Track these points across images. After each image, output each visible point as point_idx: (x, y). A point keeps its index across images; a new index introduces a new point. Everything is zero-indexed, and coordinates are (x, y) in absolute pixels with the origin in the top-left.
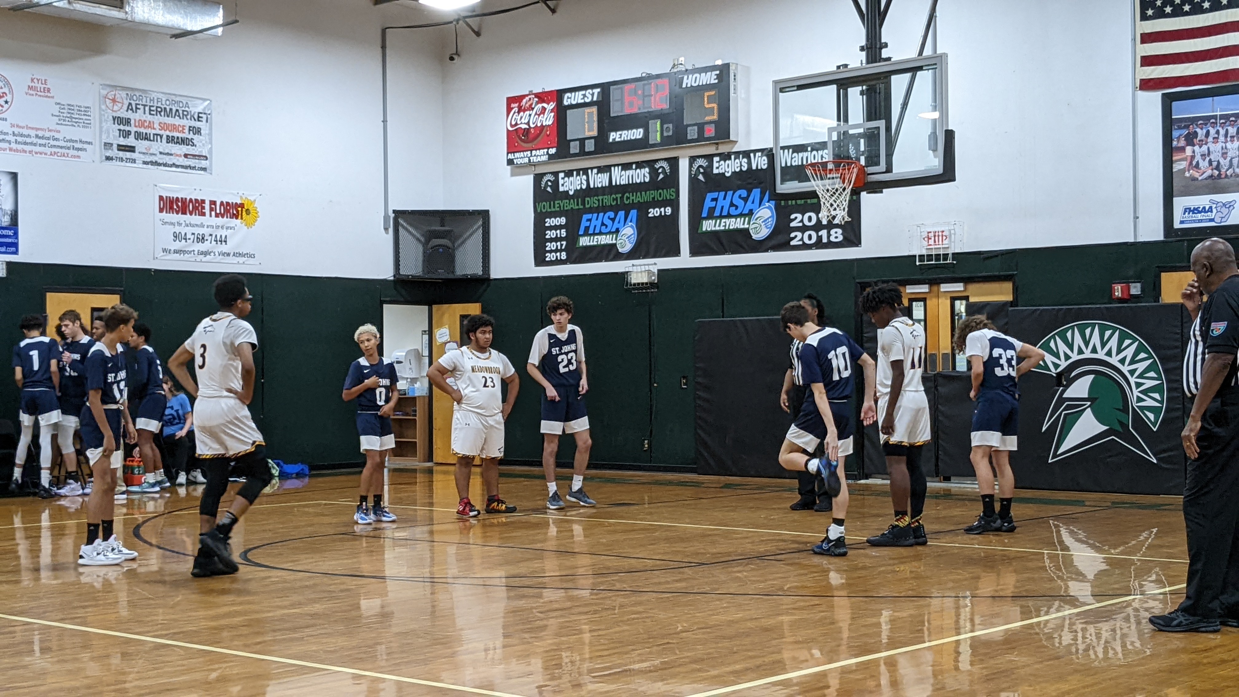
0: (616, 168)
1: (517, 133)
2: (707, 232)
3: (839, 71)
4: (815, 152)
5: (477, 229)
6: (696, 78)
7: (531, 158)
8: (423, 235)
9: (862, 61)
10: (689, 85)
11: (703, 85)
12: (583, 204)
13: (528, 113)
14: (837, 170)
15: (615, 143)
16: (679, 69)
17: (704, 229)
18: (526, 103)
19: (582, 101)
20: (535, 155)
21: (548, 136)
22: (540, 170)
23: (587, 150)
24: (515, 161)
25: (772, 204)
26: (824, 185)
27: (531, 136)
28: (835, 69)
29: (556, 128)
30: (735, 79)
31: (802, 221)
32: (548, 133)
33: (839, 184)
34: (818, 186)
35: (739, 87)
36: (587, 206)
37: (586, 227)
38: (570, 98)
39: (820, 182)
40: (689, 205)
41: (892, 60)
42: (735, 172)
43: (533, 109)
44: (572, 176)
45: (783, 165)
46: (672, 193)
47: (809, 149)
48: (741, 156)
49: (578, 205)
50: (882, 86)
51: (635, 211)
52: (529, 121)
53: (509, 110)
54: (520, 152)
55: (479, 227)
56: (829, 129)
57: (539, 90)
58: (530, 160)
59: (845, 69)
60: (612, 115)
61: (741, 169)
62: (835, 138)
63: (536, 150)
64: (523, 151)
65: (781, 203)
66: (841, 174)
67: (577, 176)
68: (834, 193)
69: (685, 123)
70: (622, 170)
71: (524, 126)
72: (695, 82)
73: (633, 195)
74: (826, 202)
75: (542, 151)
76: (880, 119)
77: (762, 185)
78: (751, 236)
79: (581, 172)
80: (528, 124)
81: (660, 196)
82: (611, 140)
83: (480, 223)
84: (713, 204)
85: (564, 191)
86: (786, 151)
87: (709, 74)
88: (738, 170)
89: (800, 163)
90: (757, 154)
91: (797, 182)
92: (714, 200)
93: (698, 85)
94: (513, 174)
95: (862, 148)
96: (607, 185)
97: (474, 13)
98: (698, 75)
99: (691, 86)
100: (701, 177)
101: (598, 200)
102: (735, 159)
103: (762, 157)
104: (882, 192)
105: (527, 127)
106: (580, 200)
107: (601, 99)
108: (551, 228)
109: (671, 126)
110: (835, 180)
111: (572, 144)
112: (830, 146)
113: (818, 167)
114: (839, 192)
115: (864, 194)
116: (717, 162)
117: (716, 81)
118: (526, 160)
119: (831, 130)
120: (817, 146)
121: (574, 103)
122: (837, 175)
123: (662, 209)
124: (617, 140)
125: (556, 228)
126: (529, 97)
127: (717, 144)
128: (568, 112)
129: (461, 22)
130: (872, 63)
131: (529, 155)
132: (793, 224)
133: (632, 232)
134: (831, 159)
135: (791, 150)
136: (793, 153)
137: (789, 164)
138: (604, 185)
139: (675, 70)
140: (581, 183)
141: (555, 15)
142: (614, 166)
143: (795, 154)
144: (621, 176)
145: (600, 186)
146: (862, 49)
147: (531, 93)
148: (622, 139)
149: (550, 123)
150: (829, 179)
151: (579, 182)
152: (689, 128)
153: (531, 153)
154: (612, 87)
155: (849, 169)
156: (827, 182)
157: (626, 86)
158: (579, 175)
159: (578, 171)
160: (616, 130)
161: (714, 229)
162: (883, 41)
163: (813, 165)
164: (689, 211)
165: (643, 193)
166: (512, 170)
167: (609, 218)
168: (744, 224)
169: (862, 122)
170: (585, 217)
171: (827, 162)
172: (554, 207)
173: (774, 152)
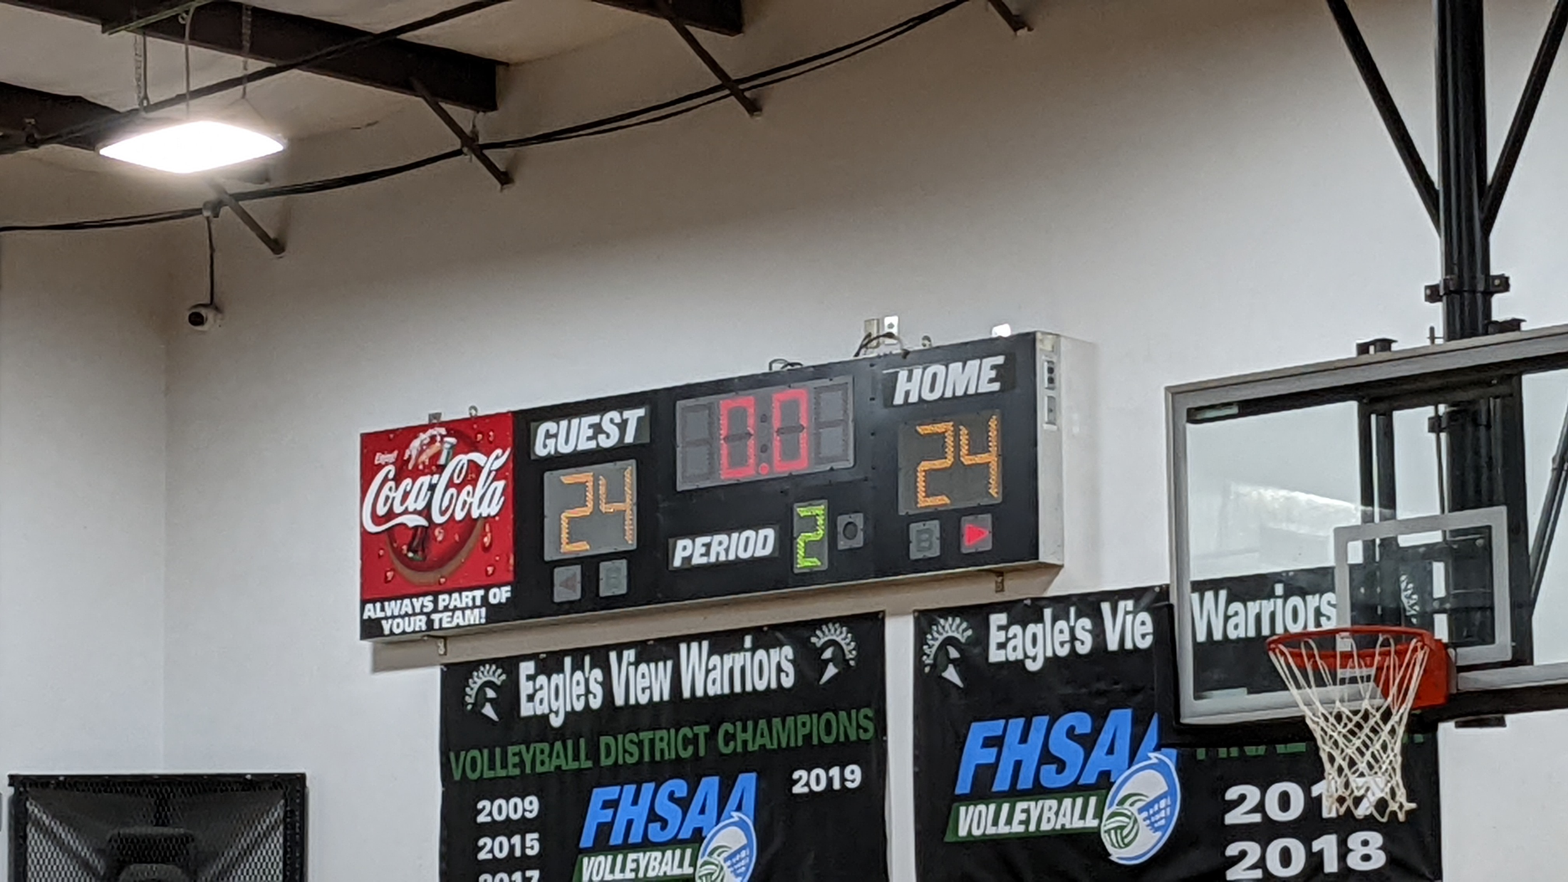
0: (694, 645)
1: (392, 540)
2: (972, 843)
3: (1365, 358)
4: (1295, 600)
5: (266, 835)
6: (935, 376)
7: (436, 617)
8: (99, 852)
9: (1432, 330)
10: (914, 398)
11: (954, 397)
12: (594, 754)
13: (425, 480)
14: (1365, 657)
15: (689, 570)
16: (882, 350)
17: (963, 832)
18: (421, 452)
19: (592, 445)
20: (446, 609)
21: (486, 549)
22: (462, 653)
23: (604, 592)
24: (386, 626)
25: (1169, 758)
26: (1327, 702)
27: (433, 552)
28: (1353, 353)
29: (510, 528)
30: (1051, 380)
31: (1260, 808)
32: (487, 540)
33: (1373, 697)
34: (1308, 704)
35: (1065, 402)
36: (605, 762)
37: (600, 826)
38: (555, 436)
39: (1314, 693)
40: (917, 759)
41: (1524, 327)
42: (1055, 656)
43: (441, 469)
44: (561, 670)
45: (1201, 637)
46: (864, 723)
47: (1279, 589)
48: (1072, 610)
49: (576, 758)
50: (1495, 404)
51: (754, 775)
52: (429, 506)
53: (369, 471)
54: (402, 598)
55: (273, 828)
56: (1337, 531)
57: (458, 412)
58: (430, 623)
59: (1385, 355)
60: (680, 488)
61: (1073, 648)
62: (1356, 554)
63: (450, 593)
64: (411, 596)
65: (1194, 755)
66: (1379, 669)
67: (573, 671)
68: (1359, 726)
69: (902, 513)
70: (710, 654)
71: (413, 521)
72: (932, 389)
73: (745, 730)
74: (1336, 753)
75: (467, 597)
76: (1491, 505)
77: (1140, 697)
78: (1110, 855)
79: (587, 659)
80: (426, 512)
81: (828, 733)
82: (677, 563)
83: (278, 812)
84: (988, 756)
85: (535, 716)
86: (1209, 595)
87: (973, 364)
88: (1063, 652)
89: (1252, 633)
90: (1122, 605)
91: (1244, 690)
92: (989, 742)
93: (942, 398)
94: (379, 666)
95: (1439, 590)
96: (666, 697)
97: (265, 186)
98: (940, 369)
99: (921, 399)
100: (951, 674)
101: (640, 744)
102: (1055, 620)
103: (1135, 612)
104: (1501, 723)
105: (423, 522)
106: (582, 742)
107: (647, 440)
108: (495, 829)
109: (858, 519)
110: (1360, 686)
111: (560, 574)
112: (1342, 580)
113: (1308, 646)
114: (1372, 722)
115: (1447, 730)
116: (1000, 628)
117: (996, 386)
118: (420, 623)
119: (1343, 535)
120: (1302, 583)
121: (566, 449)
122: (1365, 672)
123: (835, 772)
124: (697, 560)
125: (508, 828)
126: (431, 432)
127: (1000, 573)
128: (547, 475)
129: (225, 211)
130: (1463, 336)
131: (430, 607)
132: (1233, 818)
133: (744, 841)
134: (1348, 625)
135: (1223, 594)
136: (1229, 602)
137: (1218, 636)
138: (656, 698)
139: (872, 354)
140: (588, 691)
141: (511, 191)
142: (689, 639)
143: (1237, 606)
144: (708, 672)
145: (644, 700)
146: (1433, 294)
147: (435, 421)
148: (713, 559)
149: (494, 510)
150: (1343, 681)
151: (582, 690)
152: (914, 527)
153: (435, 602)
154: (680, 404)
155: (1401, 654)
156: (1334, 691)
157: (724, 403)
158: (582, 669)
159: (578, 655)
160: (692, 533)
161: (991, 830)
162: (1494, 271)
163: (1291, 640)
164: (916, 776)
165: (776, 721)
166: (375, 652)
167: (671, 797)
168: (1083, 816)
169: (1438, 512)
170: (600, 795)
171: (1333, 633)
172: (504, 766)
173: (1173, 599)
